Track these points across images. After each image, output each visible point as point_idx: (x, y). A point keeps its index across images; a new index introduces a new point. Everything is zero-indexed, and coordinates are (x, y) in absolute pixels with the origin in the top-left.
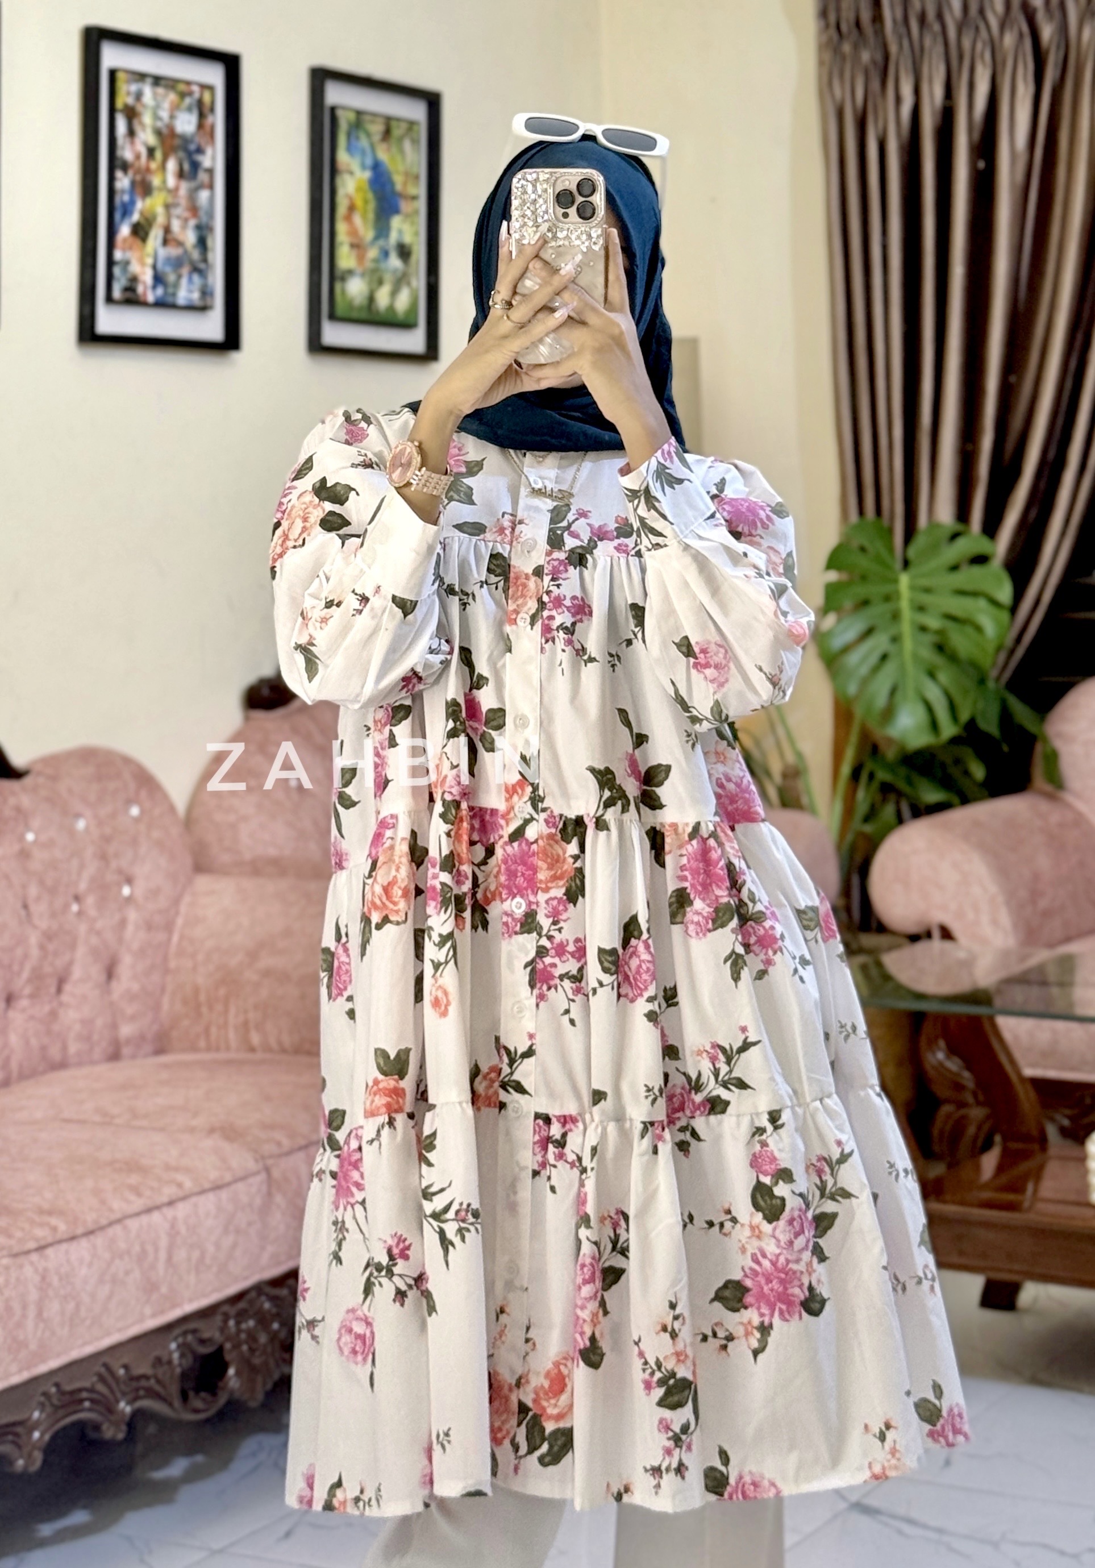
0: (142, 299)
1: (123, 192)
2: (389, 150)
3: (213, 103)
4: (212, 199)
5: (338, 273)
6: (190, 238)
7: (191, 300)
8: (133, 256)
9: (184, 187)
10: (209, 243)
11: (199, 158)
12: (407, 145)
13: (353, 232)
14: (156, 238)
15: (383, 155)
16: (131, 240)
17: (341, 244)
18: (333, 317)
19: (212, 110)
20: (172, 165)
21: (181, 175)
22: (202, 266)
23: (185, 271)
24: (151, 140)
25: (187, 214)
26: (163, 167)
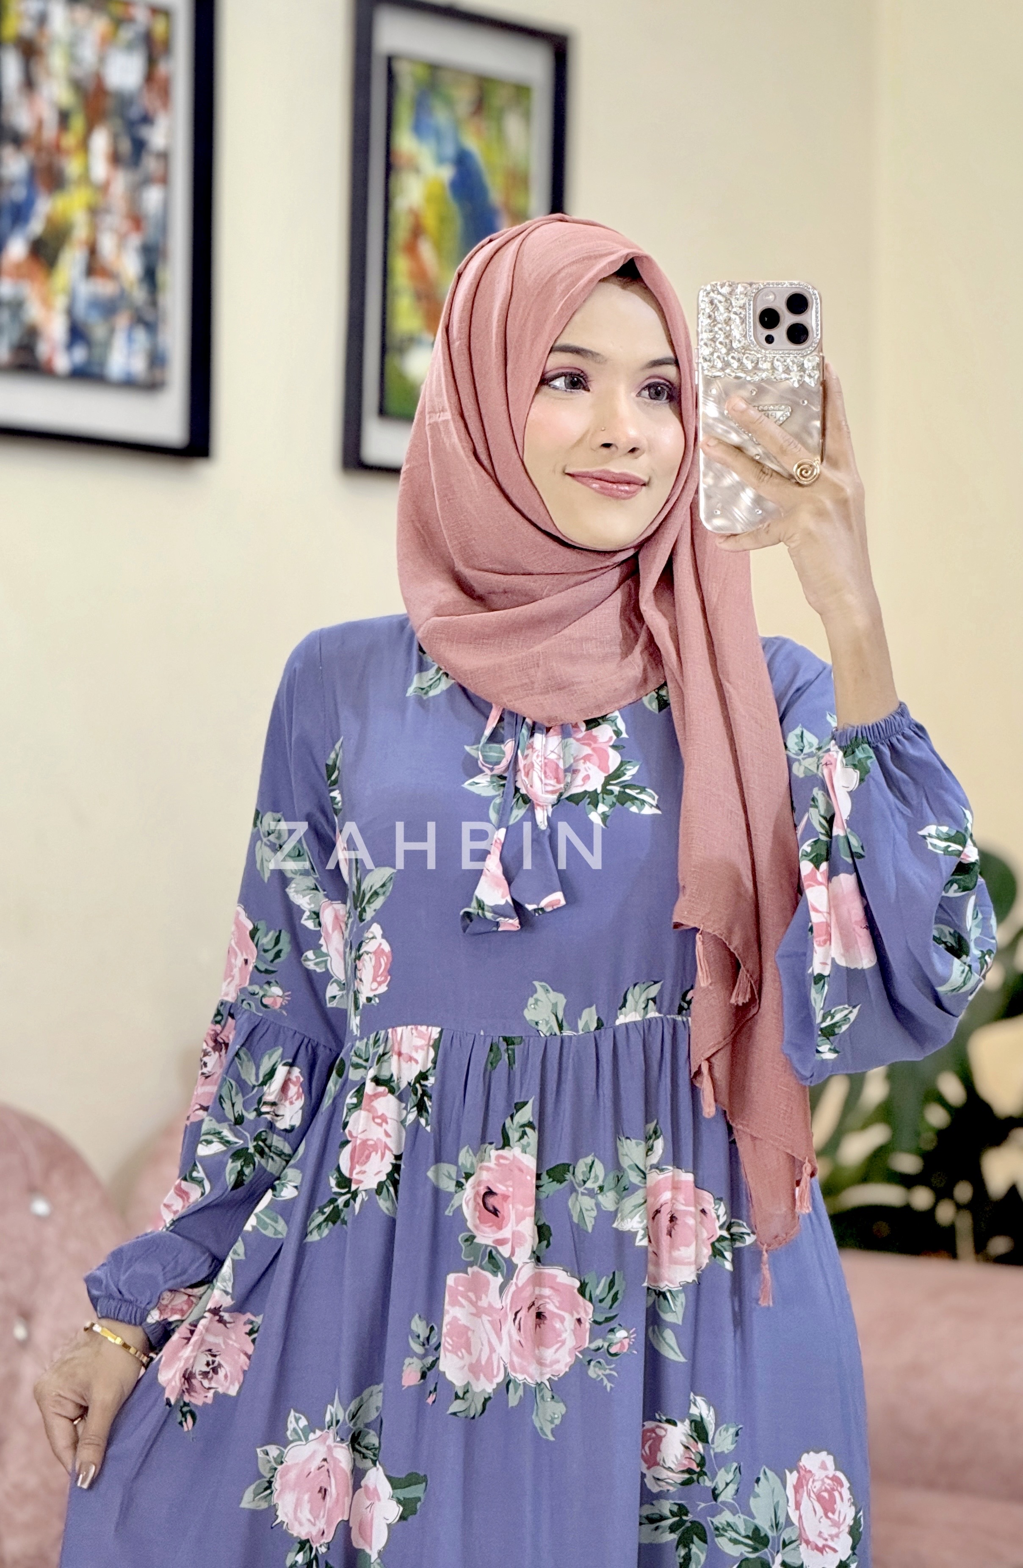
0: (46, 365)
1: (14, 181)
2: (484, 131)
3: (170, 39)
4: (167, 203)
5: (391, 341)
6: (131, 267)
7: (131, 372)
8: (30, 292)
9: (121, 180)
10: (163, 275)
11: (146, 132)
12: (513, 124)
13: (420, 274)
14: (72, 263)
15: (472, 143)
16: (29, 266)
17: (400, 293)
18: (383, 412)
19: (169, 51)
20: (101, 141)
21: (116, 159)
22: (150, 314)
23: (122, 321)
24: (65, 97)
25: (126, 226)
26: (84, 145)
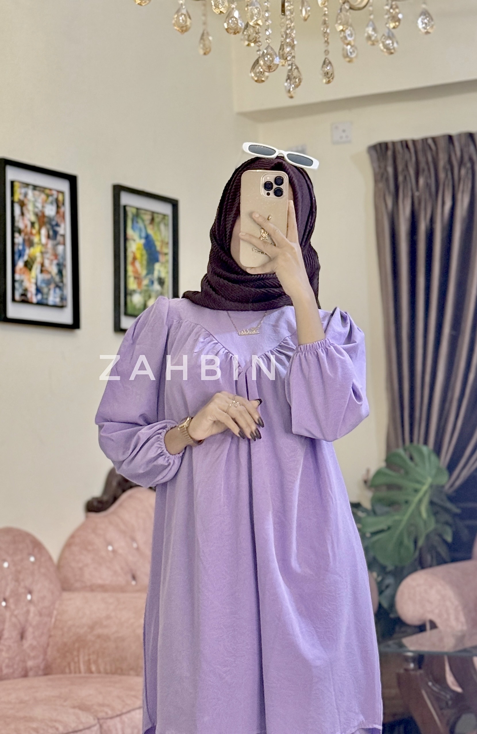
0: (30, 300)
1: (19, 244)
2: (153, 229)
3: (64, 200)
4: (65, 250)
5: (128, 292)
6: (54, 270)
7: (55, 302)
8: (25, 277)
9: (50, 244)
10: (64, 273)
11: (57, 229)
12: (162, 227)
13: (136, 272)
14: (36, 269)
15: (150, 231)
16: (24, 269)
17: (130, 277)
18: (126, 314)
19: (63, 204)
20: (44, 231)
21: (49, 237)
22: (61, 285)
23: (52, 286)
24: (33, 218)
25: (52, 257)
26: (39, 232)
